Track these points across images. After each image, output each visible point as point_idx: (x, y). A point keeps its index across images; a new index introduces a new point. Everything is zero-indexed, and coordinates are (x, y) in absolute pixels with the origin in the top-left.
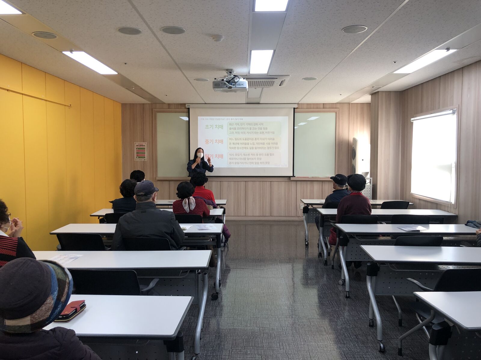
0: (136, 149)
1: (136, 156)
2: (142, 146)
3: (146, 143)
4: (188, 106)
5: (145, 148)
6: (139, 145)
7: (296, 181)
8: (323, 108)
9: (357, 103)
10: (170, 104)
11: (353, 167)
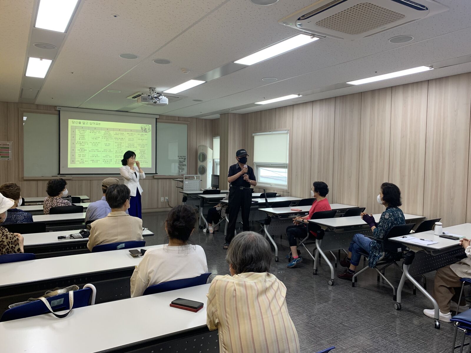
3: (11, 142)
6: (2, 144)
7: (158, 179)
8: (178, 120)
9: (202, 119)
10: (39, 105)
11: (201, 167)
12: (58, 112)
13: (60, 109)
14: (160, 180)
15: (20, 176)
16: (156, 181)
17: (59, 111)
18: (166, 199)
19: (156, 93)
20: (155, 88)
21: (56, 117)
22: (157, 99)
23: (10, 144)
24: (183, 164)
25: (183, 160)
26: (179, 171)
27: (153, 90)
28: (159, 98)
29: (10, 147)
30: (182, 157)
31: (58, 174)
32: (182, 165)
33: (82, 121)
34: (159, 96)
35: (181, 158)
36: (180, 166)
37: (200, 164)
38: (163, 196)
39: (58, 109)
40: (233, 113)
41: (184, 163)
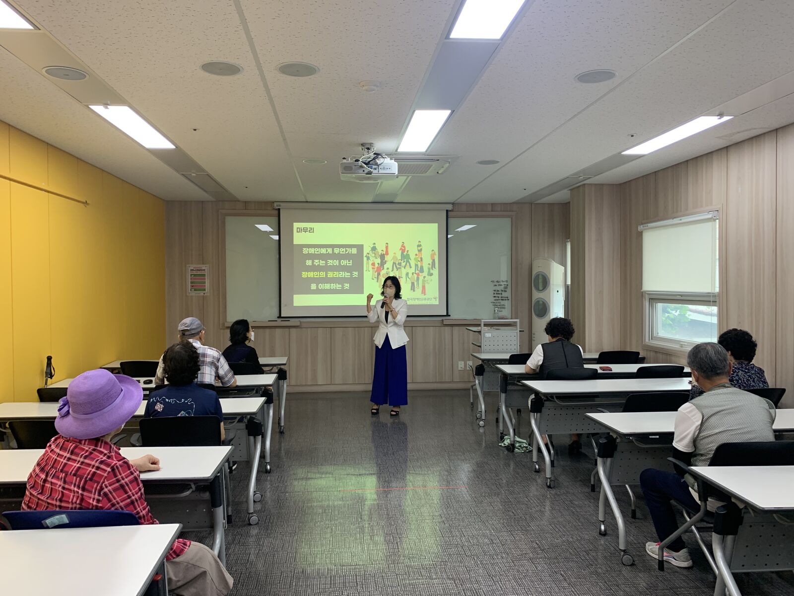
0: (190, 275)
1: (190, 288)
2: (200, 270)
3: (208, 265)
4: (277, 206)
5: (205, 274)
6: (195, 269)
7: (452, 325)
8: (492, 211)
9: (543, 204)
11: (541, 302)
14: (456, 329)
15: (221, 322)
16: (447, 330)
17: (279, 210)
18: (468, 365)
21: (274, 220)
23: (206, 268)
24: (503, 296)
25: (502, 288)
30: (499, 283)
31: (278, 317)
32: (500, 298)
35: (499, 285)
36: (496, 300)
37: (537, 295)
38: (463, 360)
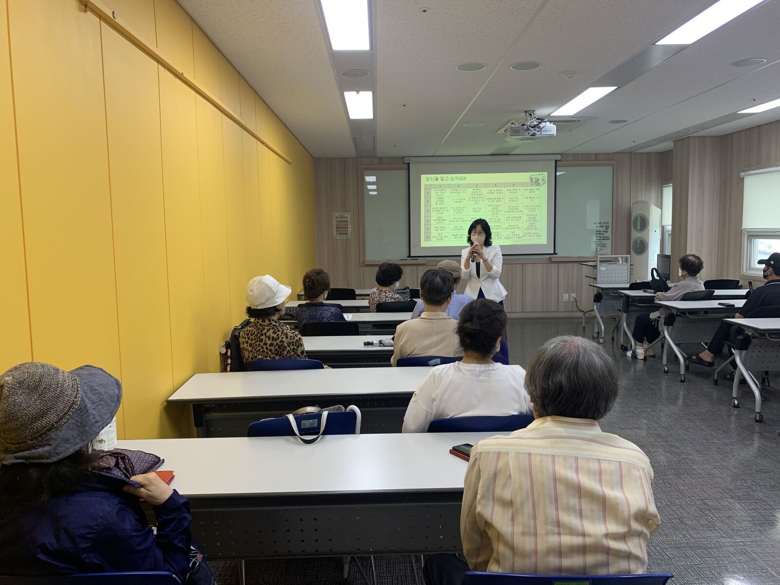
0: (335, 222)
1: (335, 232)
2: (343, 217)
3: (349, 213)
4: (408, 161)
5: (347, 221)
6: (339, 216)
7: (558, 262)
8: (596, 160)
9: (642, 153)
10: (382, 157)
11: (638, 242)
12: (407, 165)
13: (410, 160)
14: (561, 265)
15: (361, 261)
16: (554, 266)
17: (409, 164)
18: (572, 297)
19: (535, 118)
20: (534, 111)
21: (404, 173)
22: (537, 129)
23: (348, 216)
24: (604, 236)
25: (604, 229)
26: (597, 249)
27: (531, 115)
28: (540, 126)
29: (348, 220)
30: (601, 225)
31: (408, 257)
32: (602, 238)
33: (439, 176)
34: (540, 123)
36: (598, 240)
37: (635, 235)
38: (568, 292)
39: (406, 161)
40: (699, 137)
41: (606, 235)
